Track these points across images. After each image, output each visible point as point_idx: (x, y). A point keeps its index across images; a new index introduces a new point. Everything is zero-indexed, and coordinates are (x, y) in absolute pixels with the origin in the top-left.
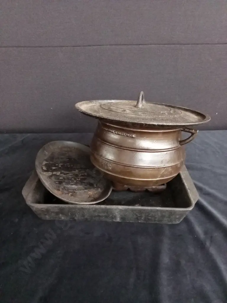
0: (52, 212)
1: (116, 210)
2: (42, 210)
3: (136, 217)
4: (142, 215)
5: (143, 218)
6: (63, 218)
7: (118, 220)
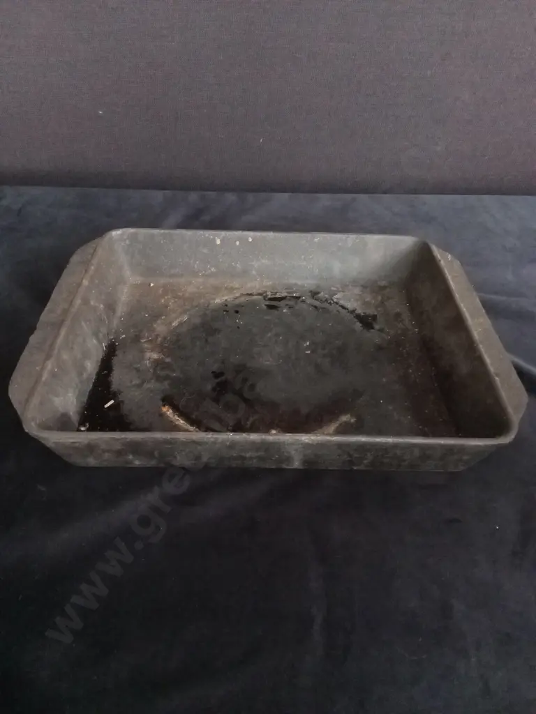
0: (104, 451)
1: (292, 444)
2: (75, 448)
3: (349, 459)
4: (366, 455)
5: (365, 462)
6: (137, 463)
7: (297, 464)
